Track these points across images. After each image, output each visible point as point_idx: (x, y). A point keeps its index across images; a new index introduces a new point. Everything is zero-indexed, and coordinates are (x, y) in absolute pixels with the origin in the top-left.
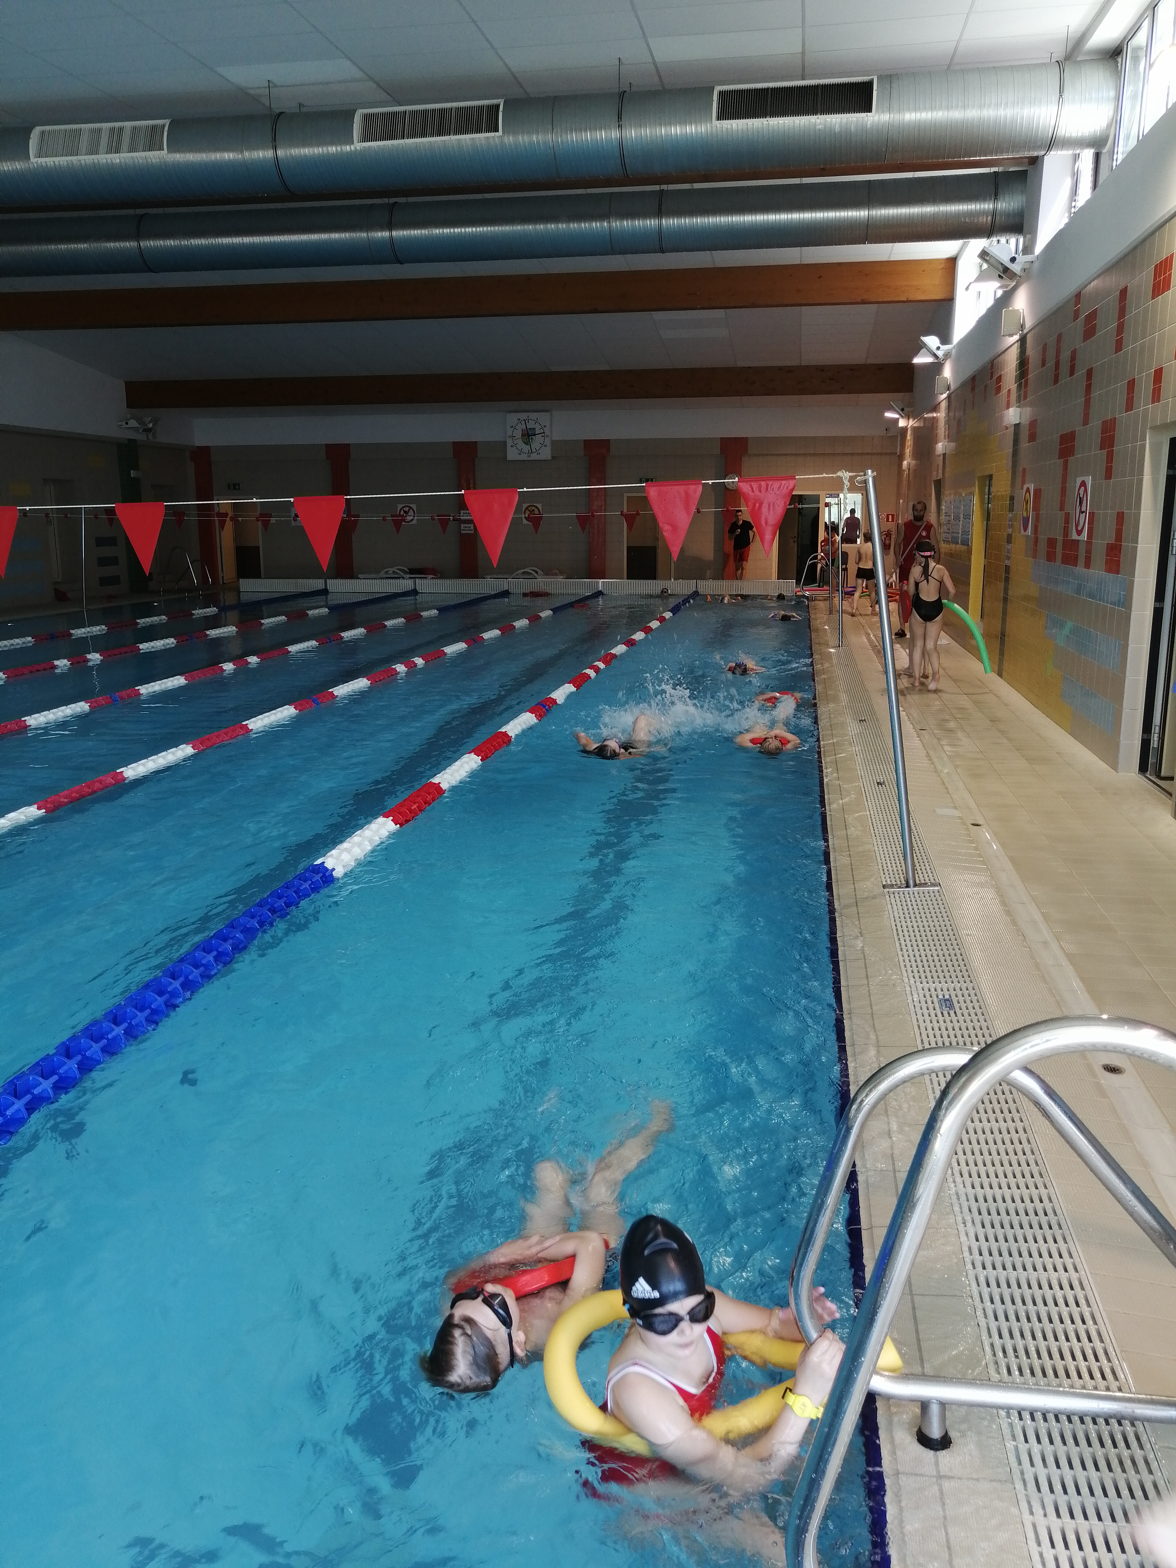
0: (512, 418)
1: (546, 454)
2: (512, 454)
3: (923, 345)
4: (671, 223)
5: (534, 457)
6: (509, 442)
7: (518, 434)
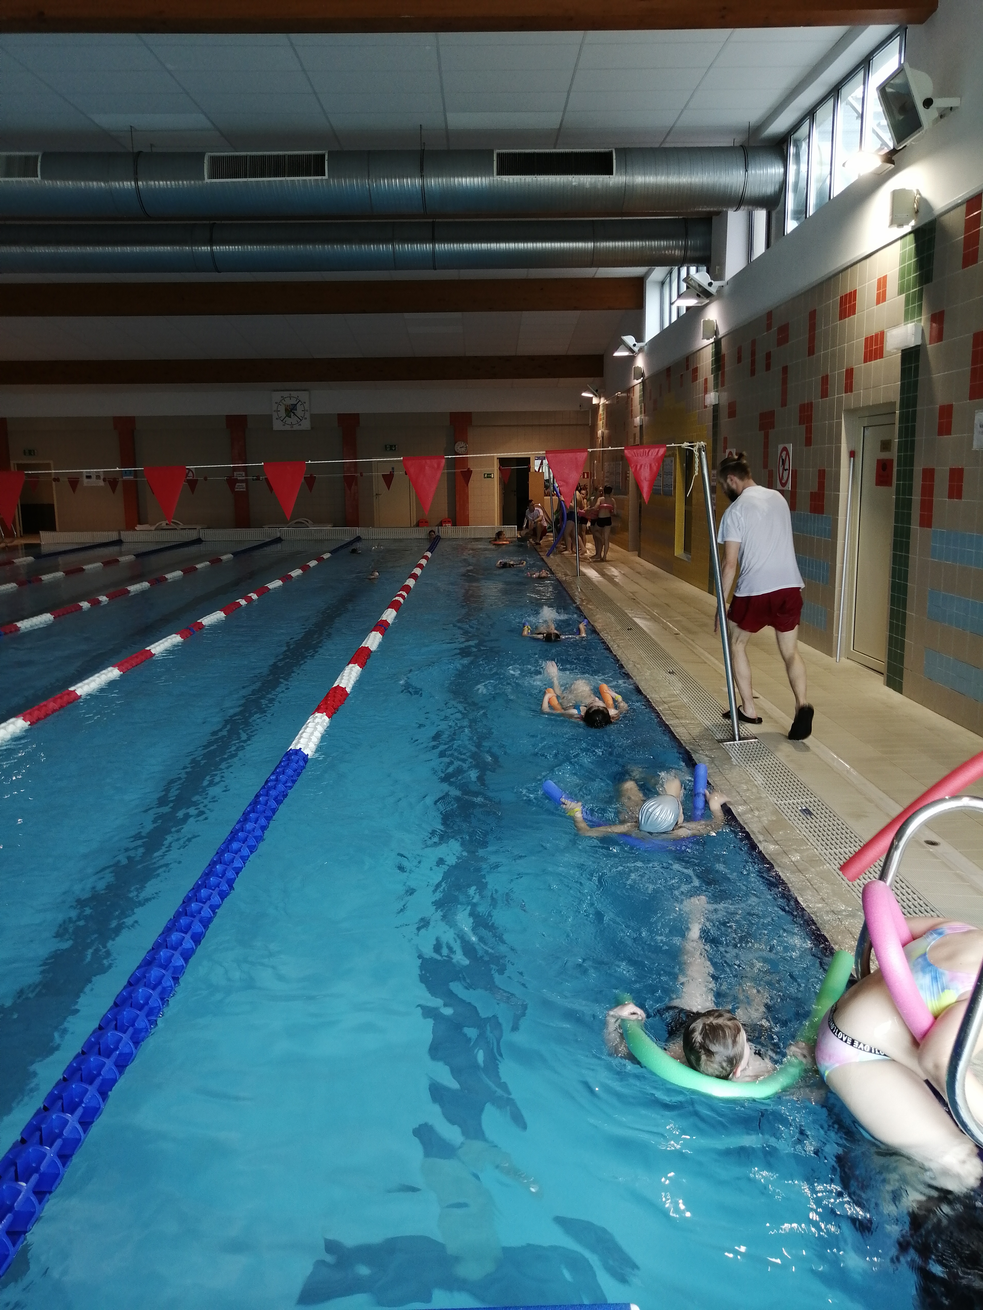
0: (277, 396)
1: (306, 425)
2: (277, 425)
3: (623, 343)
4: (442, 247)
5: (296, 427)
6: (275, 416)
7: (282, 409)
